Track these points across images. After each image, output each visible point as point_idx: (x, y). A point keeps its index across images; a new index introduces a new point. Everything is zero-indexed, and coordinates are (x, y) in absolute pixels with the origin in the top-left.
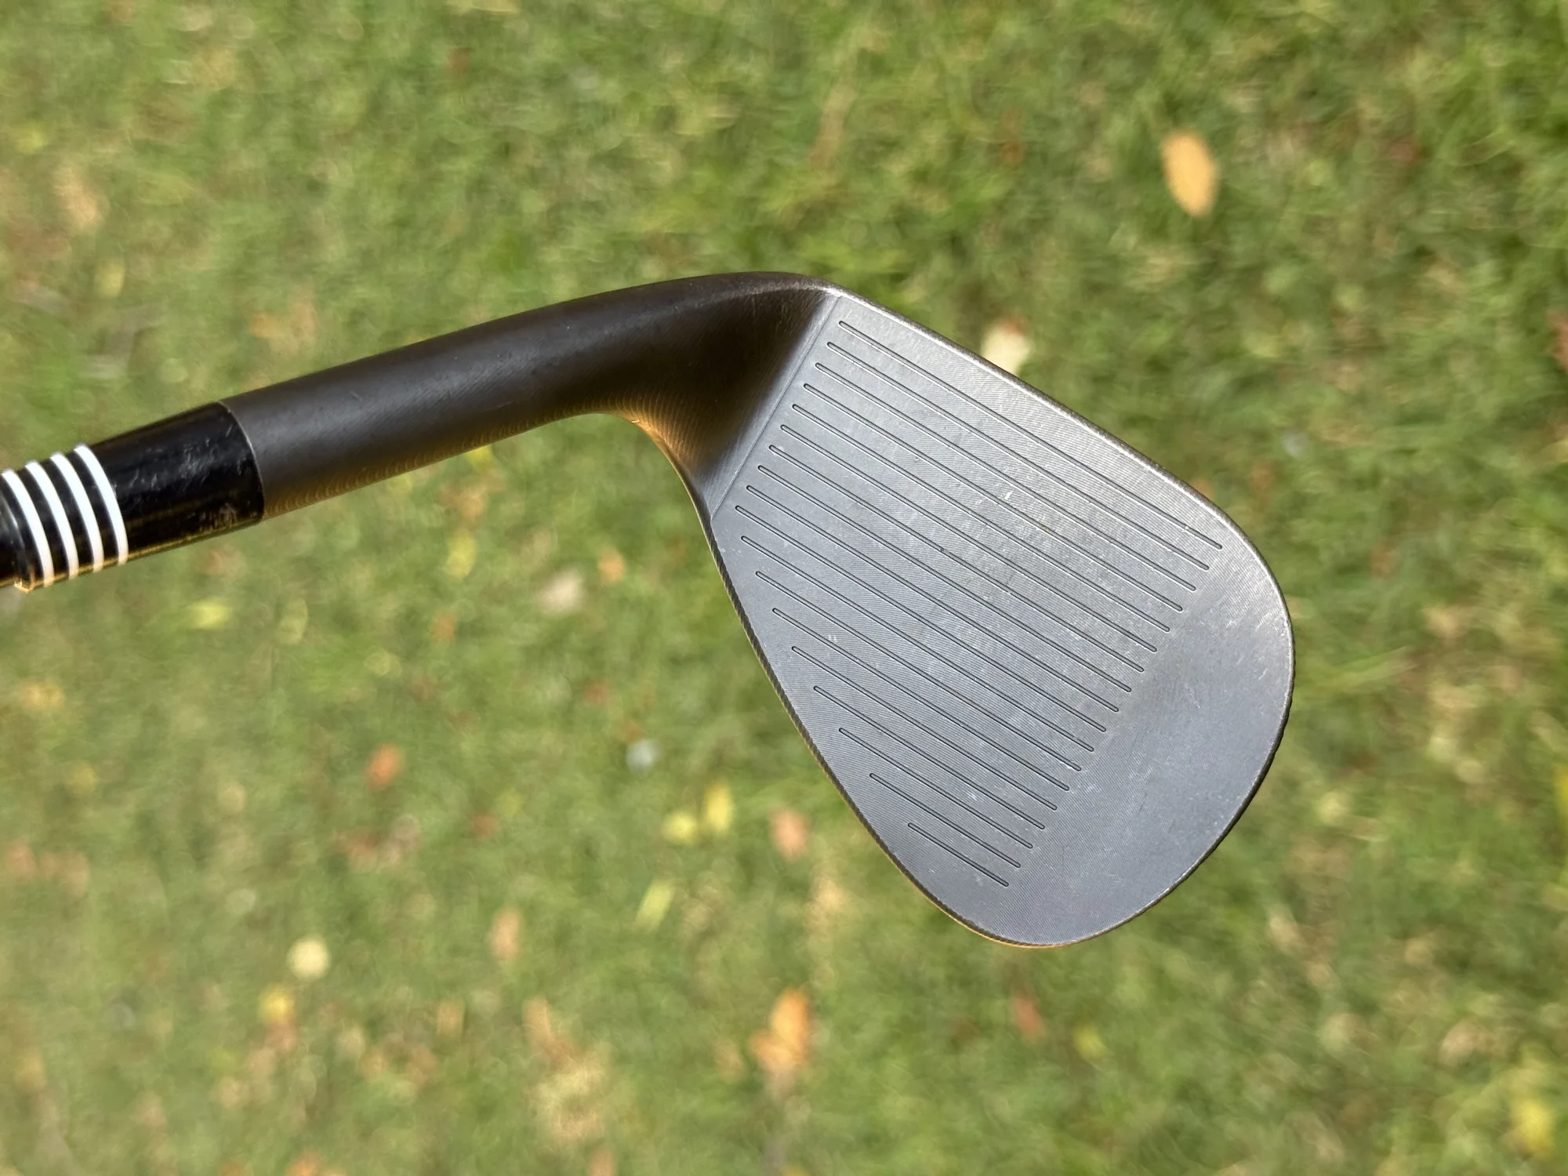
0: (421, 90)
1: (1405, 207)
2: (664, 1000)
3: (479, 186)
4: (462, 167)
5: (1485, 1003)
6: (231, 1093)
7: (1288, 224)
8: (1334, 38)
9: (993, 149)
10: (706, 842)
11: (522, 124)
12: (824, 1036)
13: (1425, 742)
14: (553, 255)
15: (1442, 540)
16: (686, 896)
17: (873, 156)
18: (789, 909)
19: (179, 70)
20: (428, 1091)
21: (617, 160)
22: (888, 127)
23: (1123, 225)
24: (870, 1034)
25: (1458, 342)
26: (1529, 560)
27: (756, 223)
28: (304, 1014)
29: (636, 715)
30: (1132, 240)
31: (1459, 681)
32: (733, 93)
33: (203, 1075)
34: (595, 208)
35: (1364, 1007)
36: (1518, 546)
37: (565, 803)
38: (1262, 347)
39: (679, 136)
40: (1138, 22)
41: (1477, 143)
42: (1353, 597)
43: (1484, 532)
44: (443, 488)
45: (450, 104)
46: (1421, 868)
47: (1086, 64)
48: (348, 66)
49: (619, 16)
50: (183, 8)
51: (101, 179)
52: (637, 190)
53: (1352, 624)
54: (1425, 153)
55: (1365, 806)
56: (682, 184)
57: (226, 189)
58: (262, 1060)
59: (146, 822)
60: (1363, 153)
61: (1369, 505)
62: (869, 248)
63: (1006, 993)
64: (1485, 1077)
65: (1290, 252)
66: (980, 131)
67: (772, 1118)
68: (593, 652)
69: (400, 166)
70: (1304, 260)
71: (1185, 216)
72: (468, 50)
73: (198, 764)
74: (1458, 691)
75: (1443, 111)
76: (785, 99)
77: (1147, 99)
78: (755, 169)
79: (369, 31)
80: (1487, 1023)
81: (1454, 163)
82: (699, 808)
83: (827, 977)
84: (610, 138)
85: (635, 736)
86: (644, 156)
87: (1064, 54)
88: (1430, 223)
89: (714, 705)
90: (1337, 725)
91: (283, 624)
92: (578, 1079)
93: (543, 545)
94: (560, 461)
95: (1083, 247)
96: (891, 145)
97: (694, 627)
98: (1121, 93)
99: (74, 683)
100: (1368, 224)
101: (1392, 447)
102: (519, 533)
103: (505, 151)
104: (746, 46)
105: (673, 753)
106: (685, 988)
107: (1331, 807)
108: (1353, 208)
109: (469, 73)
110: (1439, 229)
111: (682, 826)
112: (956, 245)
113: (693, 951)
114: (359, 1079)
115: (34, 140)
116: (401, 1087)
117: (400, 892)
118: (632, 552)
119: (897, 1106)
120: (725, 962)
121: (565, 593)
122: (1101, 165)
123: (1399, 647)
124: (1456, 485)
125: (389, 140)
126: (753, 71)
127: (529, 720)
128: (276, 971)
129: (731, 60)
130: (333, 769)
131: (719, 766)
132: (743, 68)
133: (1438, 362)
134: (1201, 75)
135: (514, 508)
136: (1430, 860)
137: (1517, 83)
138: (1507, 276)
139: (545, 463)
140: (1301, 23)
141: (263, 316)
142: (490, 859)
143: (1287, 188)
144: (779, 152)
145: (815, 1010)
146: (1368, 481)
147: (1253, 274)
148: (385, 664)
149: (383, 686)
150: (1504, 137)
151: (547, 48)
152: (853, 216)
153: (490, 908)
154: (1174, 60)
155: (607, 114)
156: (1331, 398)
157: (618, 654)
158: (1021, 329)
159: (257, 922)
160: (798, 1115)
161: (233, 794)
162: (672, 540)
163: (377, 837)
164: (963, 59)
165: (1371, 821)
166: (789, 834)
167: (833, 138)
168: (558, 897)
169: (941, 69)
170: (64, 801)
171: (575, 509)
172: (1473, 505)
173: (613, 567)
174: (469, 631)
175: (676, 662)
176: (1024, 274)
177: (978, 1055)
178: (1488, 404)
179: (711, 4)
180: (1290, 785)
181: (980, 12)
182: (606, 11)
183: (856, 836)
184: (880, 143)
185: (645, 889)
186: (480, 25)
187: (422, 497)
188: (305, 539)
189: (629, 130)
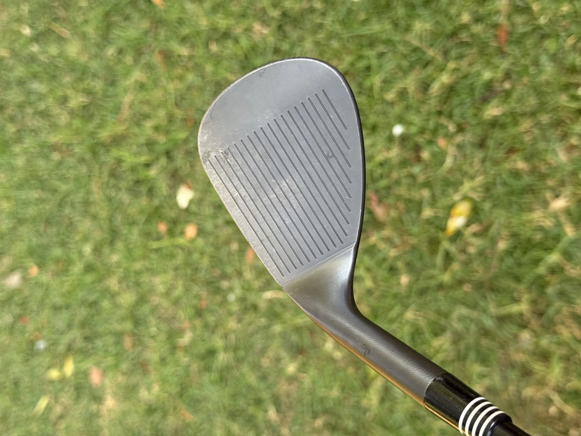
9: (183, 120)
10: (63, 380)
11: (8, 98)
13: (324, 345)
14: (17, 149)
16: (53, 402)
17: (140, 120)
18: (94, 407)
21: (44, 114)
22: (146, 109)
27: (95, 141)
29: (38, 330)
32: (89, 92)
37: (8, 364)
39: (68, 107)
46: (321, 392)
49: (46, 61)
52: (50, 126)
55: (303, 368)
56: (69, 125)
62: (137, 154)
66: (179, 113)
68: (23, 304)
76: (108, 97)
78: (97, 121)
82: (61, 367)
83: (105, 435)
84: (42, 106)
85: (37, 338)
86: (54, 113)
87: (209, 88)
89: (70, 326)
90: (294, 338)
93: (6, 261)
94: (14, 228)
96: (146, 117)
97: (63, 295)
104: (94, 76)
105: (52, 345)
107: (291, 368)
111: (54, 374)
112: (168, 154)
113: (55, 424)
118: (41, 265)
120: (67, 428)
121: (14, 280)
126: (98, 85)
129: (90, 80)
131: (70, 350)
132: (93, 84)
136: (323, 390)
139: (8, 229)
144: (105, 116)
151: (19, 71)
152: (132, 141)
157: (33, 305)
158: (190, 188)
162: (57, 261)
164: (173, 87)
165: (305, 375)
166: (95, 377)
167: (126, 113)
169: (165, 90)
171: (20, 247)
173: (34, 271)
175: (56, 309)
176: (192, 166)
179: (83, 59)
180: (278, 360)
181: (179, 71)
182: (43, 58)
183: (120, 379)
184: (142, 115)
185: (38, 400)
189: (49, 103)
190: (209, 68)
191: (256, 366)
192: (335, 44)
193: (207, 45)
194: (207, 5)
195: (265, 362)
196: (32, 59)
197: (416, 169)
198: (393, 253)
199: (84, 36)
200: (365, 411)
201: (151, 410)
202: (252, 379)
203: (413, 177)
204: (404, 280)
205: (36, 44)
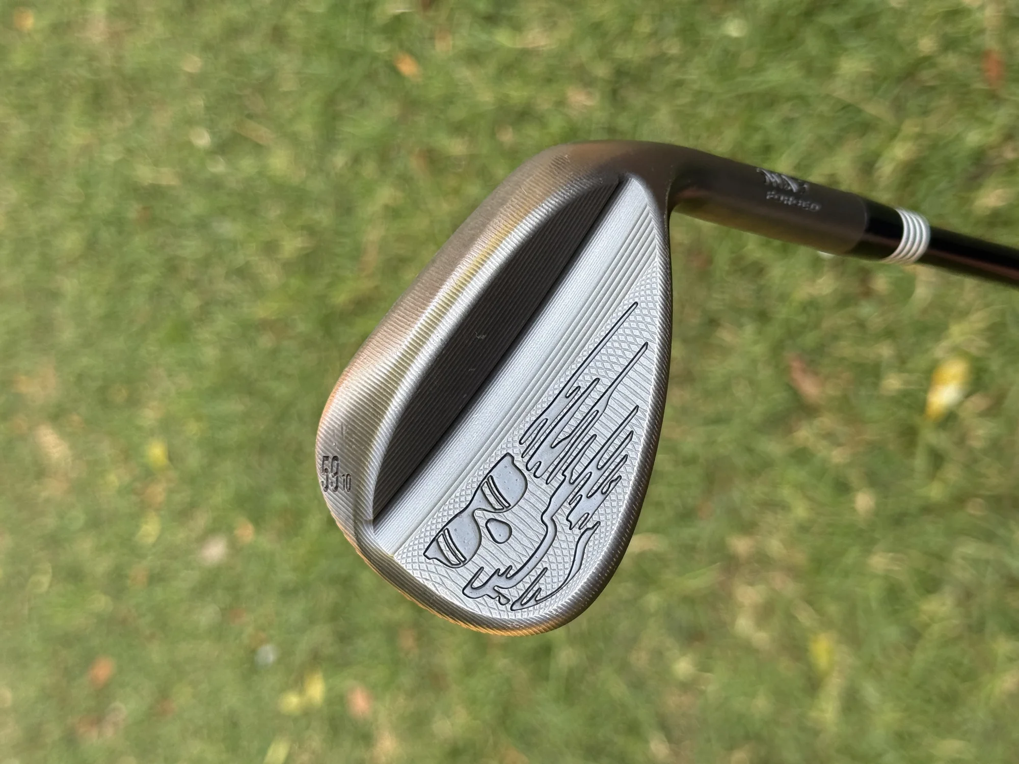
0: (120, 232)
1: (700, 294)
3: (156, 293)
4: (145, 280)
10: (307, 712)
11: (183, 253)
13: (733, 623)
14: (204, 334)
15: (736, 495)
16: (297, 748)
17: (396, 268)
18: (359, 753)
21: (242, 273)
22: (402, 250)
25: (736, 375)
26: (784, 507)
27: (328, 311)
29: (262, 628)
31: (751, 584)
32: (311, 230)
34: (229, 303)
36: (777, 498)
37: (217, 691)
39: (280, 258)
41: (739, 254)
42: (686, 533)
43: (759, 490)
44: (138, 485)
45: (139, 243)
46: (738, 704)
48: (74, 218)
52: (255, 292)
53: (688, 550)
54: (709, 261)
55: (704, 667)
56: (282, 288)
61: (693, 475)
68: (234, 589)
69: (108, 280)
72: (149, 208)
74: (751, 589)
76: (343, 235)
78: (325, 279)
79: (87, 197)
81: (727, 268)
82: (302, 689)
84: (238, 259)
85: (263, 642)
86: (260, 271)
88: (716, 302)
89: (311, 620)
90: (683, 615)
91: (34, 578)
93: (202, 520)
94: (210, 465)
97: (298, 569)
101: (704, 439)
102: (184, 514)
103: (172, 267)
104: (318, 202)
105: (285, 654)
107: (683, 666)
109: (150, 221)
110: (721, 307)
111: (292, 702)
117: (113, 757)
118: (258, 520)
121: (215, 551)
123: (716, 563)
124: (741, 461)
125: (101, 264)
126: (323, 217)
127: (194, 636)
129: (309, 210)
130: (68, 674)
131: (316, 660)
132: (317, 216)
133: (726, 388)
135: (183, 497)
136: (742, 698)
138: (761, 334)
139: (200, 467)
141: (23, 378)
142: (171, 730)
144: (339, 268)
146: (691, 461)
148: (101, 603)
149: (99, 618)
150: (753, 251)
151: (196, 206)
157: (250, 589)
161: (4, 695)
162: (283, 513)
163: (98, 718)
164: (444, 209)
165: (708, 675)
166: (360, 703)
167: (372, 258)
168: (213, 754)
169: (432, 216)
171: (220, 496)
172: (753, 473)
173: (246, 532)
174: (156, 578)
178: (757, 411)
179: (297, 176)
180: (658, 655)
181: (452, 182)
182: (232, 183)
183: (401, 700)
184: (398, 260)
185: (269, 745)
186: (155, 192)
187: (125, 491)
188: (50, 522)
189: (249, 254)
191: (624, 668)
192: (708, 111)
193: (493, 135)
194: (491, 68)
195: (639, 659)
196: (215, 185)
197: (866, 310)
198: (837, 456)
199: (294, 140)
200: (816, 733)
201: (455, 752)
202: (617, 688)
203: (861, 325)
204: (864, 501)
205: (222, 160)
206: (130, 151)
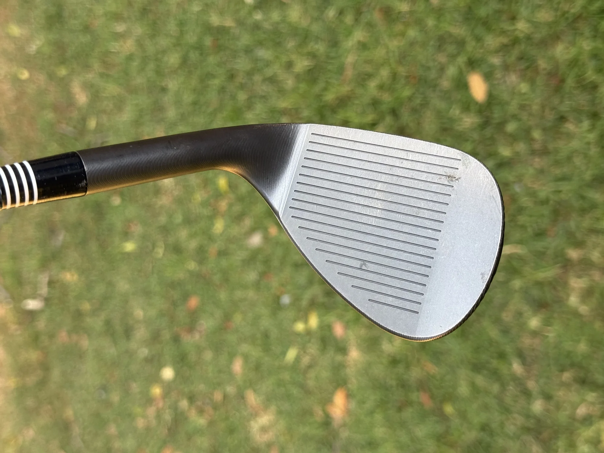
0: (201, 54)
1: (556, 101)
2: (295, 391)
3: (222, 90)
4: (216, 82)
5: (591, 396)
6: (140, 423)
7: (513, 107)
8: (528, 38)
9: (407, 77)
10: (308, 333)
11: (237, 67)
12: (353, 405)
13: (567, 299)
14: (249, 115)
15: (572, 224)
16: (302, 352)
17: (364, 80)
18: (339, 358)
19: (114, 46)
20: (211, 423)
21: (272, 80)
22: (368, 69)
23: (454, 107)
24: (369, 405)
25: (576, 151)
27: (322, 104)
28: (166, 394)
29: (282, 285)
30: (457, 112)
31: (579, 277)
32: (313, 55)
33: (131, 417)
34: (264, 98)
35: (548, 397)
36: (600, 227)
37: (257, 318)
38: (505, 152)
39: (294, 72)
40: (458, 31)
41: (581, 77)
42: (539, 245)
43: (587, 222)
44: (212, 201)
45: (212, 60)
46: (568, 346)
47: (440, 46)
48: (175, 46)
49: (271, 28)
50: (116, 24)
51: (88, 86)
52: (279, 91)
53: (540, 255)
54: (563, 81)
55: (547, 322)
56: (295, 90)
57: (133, 91)
58: (151, 411)
59: (108, 323)
60: (540, 81)
61: (546, 211)
62: (363, 113)
63: (418, 390)
64: (591, 424)
65: (515, 117)
66: (402, 71)
67: (335, 435)
68: (267, 262)
69: (194, 82)
70: (520, 120)
71: (477, 103)
72: (218, 39)
73: (126, 302)
74: (579, 280)
75: (569, 65)
76: (332, 58)
77: (461, 60)
78: (321, 85)
79: (182, 33)
80: (593, 404)
81: (573, 85)
82: (306, 321)
83: (353, 384)
84: (269, 72)
85: (282, 293)
86: (282, 79)
87: (432, 43)
88: (565, 107)
89: (311, 282)
90: (536, 292)
91: (155, 250)
92: (265, 419)
93: (248, 222)
95: (439, 114)
96: (369, 76)
98: (453, 57)
99: (82, 271)
100: (543, 107)
101: (553, 190)
102: (239, 218)
103: (231, 76)
104: (317, 39)
105: (296, 300)
106: (302, 387)
107: (534, 323)
108: (538, 101)
109: (218, 48)
110: (568, 109)
111: (300, 327)
112: (394, 113)
113: (305, 373)
114: (186, 418)
115: (63, 72)
116: (202, 421)
117: (199, 350)
119: (380, 432)
120: (316, 377)
121: (256, 240)
122: (445, 84)
123: (558, 264)
124: (577, 204)
125: (190, 72)
126: (320, 48)
127: (244, 287)
128: (156, 379)
129: (312, 44)
130: (174, 304)
131: (313, 305)
132: (317, 47)
133: (569, 158)
134: (481, 51)
135: (237, 208)
136: (571, 343)
137: (595, 56)
138: (593, 127)
139: (247, 192)
140: (517, 33)
142: (232, 338)
143: (513, 93)
144: (330, 78)
145: (349, 396)
146: (545, 202)
147: (501, 125)
148: (192, 265)
149: (192, 273)
150: (591, 75)
151: (245, 39)
152: (357, 102)
153: (232, 356)
154: (471, 45)
155: (268, 64)
156: (531, 171)
157: (276, 263)
159: (149, 360)
160: (345, 434)
161: (139, 313)
163: (191, 329)
164: (394, 44)
165: (549, 328)
166: (339, 330)
167: (349, 73)
168: (255, 353)
169: (387, 48)
170: (79, 315)
171: (259, 209)
172: (583, 211)
173: (274, 230)
174: (222, 253)
175: (297, 266)
176: (419, 124)
177: (408, 413)
178: (589, 174)
179: (304, 23)
180: (519, 314)
181: (399, 27)
182: (267, 26)
183: (363, 332)
184: (366, 75)
185: (287, 350)
186: (222, 30)
187: (205, 204)
188: (163, 219)
189: (276, 69)
190: (431, 22)
191: (497, 321)
195: (507, 317)
196: (257, 27)
201: (394, 361)
202: (494, 333)
205: (260, 12)
206: (207, 5)
